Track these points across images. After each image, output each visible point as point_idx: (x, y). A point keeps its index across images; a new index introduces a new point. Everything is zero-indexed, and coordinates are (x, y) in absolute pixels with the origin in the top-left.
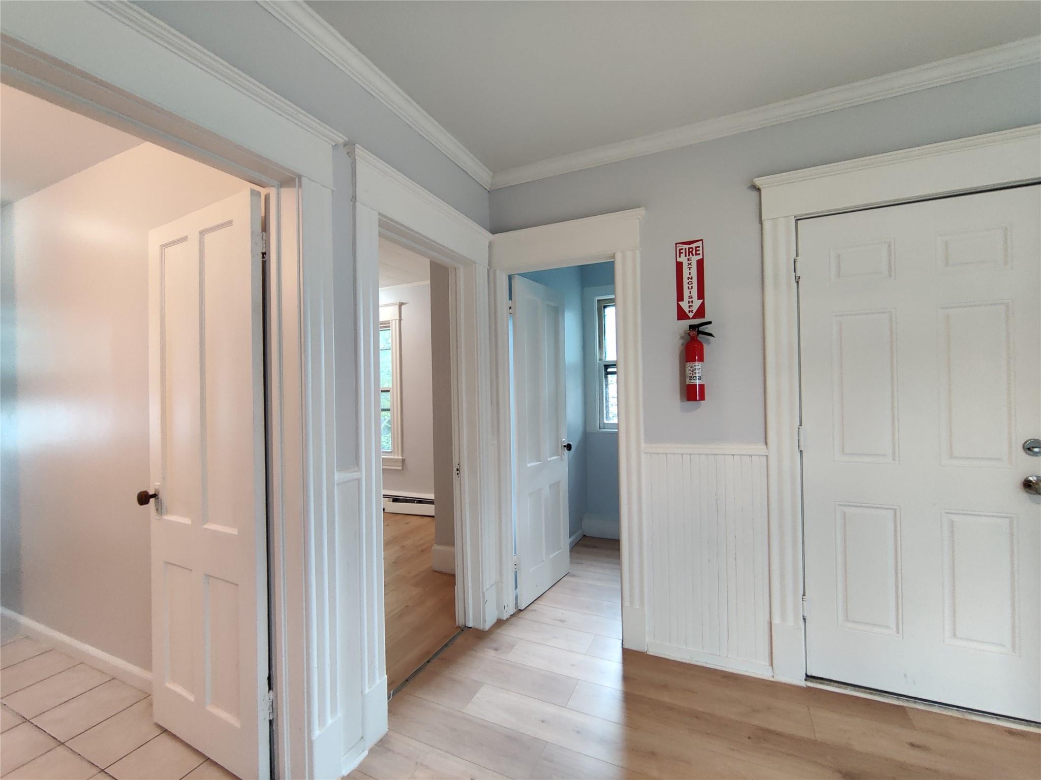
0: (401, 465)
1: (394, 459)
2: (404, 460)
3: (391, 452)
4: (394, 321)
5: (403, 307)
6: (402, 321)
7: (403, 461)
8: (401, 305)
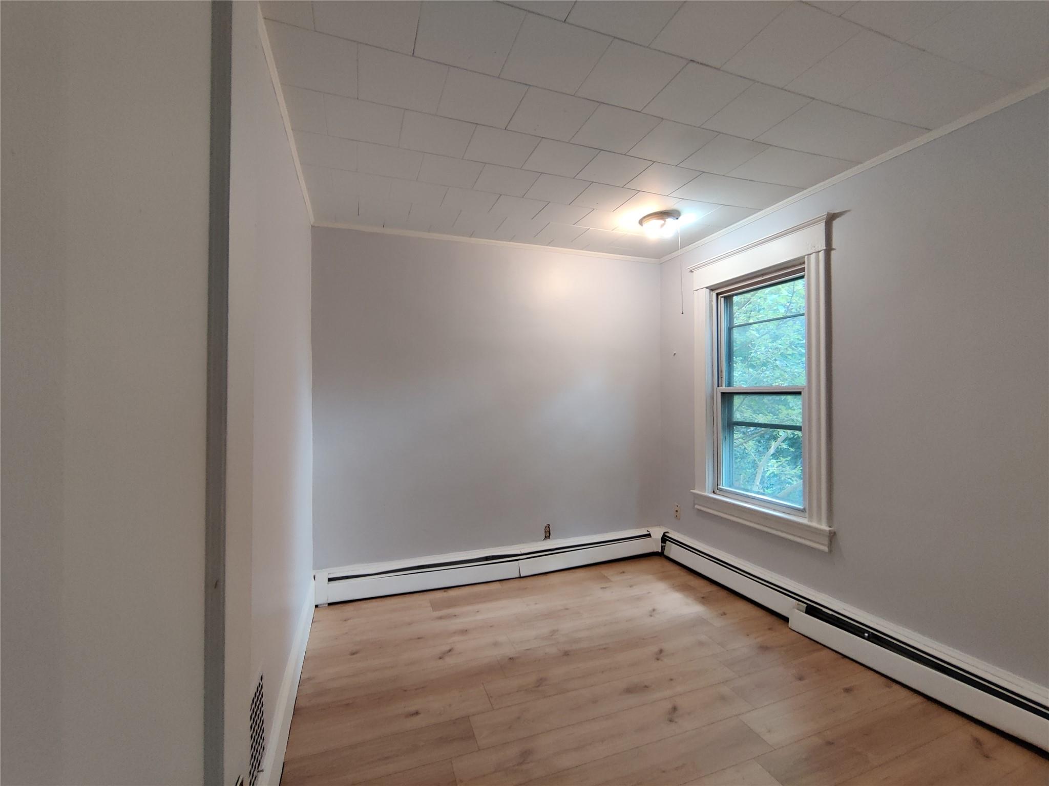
0: (826, 542)
1: (809, 527)
2: (835, 533)
3: (804, 510)
4: (813, 257)
5: (836, 224)
6: (833, 253)
7: (832, 537)
8: (830, 220)
